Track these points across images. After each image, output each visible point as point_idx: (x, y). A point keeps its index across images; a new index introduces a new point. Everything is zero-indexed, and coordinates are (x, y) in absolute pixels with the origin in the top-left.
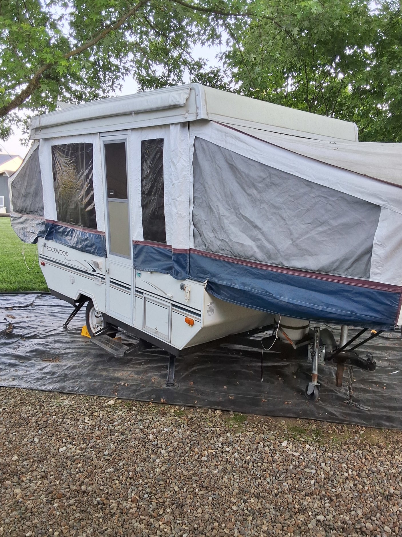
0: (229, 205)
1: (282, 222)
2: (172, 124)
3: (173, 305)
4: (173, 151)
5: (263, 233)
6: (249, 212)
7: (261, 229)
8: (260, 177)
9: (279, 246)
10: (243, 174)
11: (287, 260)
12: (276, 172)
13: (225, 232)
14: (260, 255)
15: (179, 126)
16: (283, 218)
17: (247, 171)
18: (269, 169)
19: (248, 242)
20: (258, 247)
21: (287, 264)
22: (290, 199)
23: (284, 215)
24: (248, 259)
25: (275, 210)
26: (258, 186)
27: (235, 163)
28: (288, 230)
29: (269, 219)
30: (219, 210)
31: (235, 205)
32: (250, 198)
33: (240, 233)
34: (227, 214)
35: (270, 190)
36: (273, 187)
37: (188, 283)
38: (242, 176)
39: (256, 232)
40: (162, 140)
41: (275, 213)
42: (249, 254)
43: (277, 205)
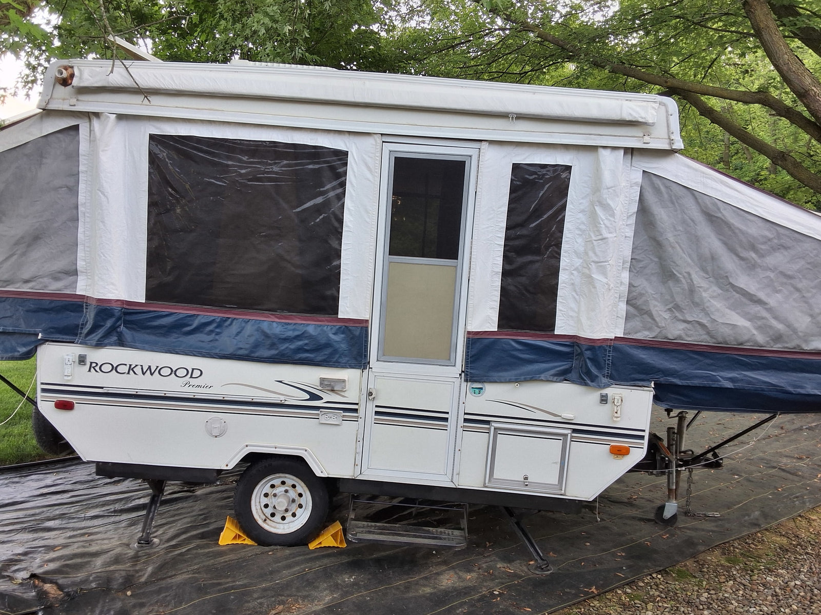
0: (707, 273)
1: (797, 295)
2: (605, 147)
3: (575, 431)
4: (608, 188)
5: (770, 310)
6: (743, 281)
7: (765, 304)
8: (765, 237)
9: (796, 325)
10: (737, 231)
11: (806, 341)
12: (787, 232)
13: (703, 310)
14: (761, 339)
15: (622, 152)
16: (798, 290)
17: (743, 228)
18: (778, 229)
19: (742, 322)
20: (759, 328)
21: (807, 347)
22: (809, 266)
23: (800, 286)
24: (741, 344)
25: (785, 280)
26: (761, 249)
27: (723, 215)
28: (806, 305)
29: (778, 292)
30: (691, 280)
31: (722, 272)
32: (742, 263)
33: (728, 311)
34: (704, 284)
35: (777, 254)
36: (782, 251)
37: (613, 391)
38: (734, 233)
39: (757, 309)
40: (568, 168)
41: (786, 284)
42: (746, 338)
43: (789, 273)
